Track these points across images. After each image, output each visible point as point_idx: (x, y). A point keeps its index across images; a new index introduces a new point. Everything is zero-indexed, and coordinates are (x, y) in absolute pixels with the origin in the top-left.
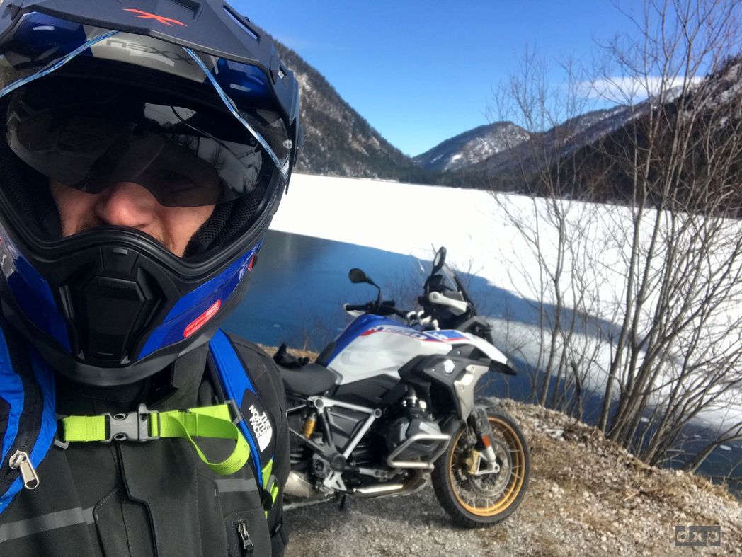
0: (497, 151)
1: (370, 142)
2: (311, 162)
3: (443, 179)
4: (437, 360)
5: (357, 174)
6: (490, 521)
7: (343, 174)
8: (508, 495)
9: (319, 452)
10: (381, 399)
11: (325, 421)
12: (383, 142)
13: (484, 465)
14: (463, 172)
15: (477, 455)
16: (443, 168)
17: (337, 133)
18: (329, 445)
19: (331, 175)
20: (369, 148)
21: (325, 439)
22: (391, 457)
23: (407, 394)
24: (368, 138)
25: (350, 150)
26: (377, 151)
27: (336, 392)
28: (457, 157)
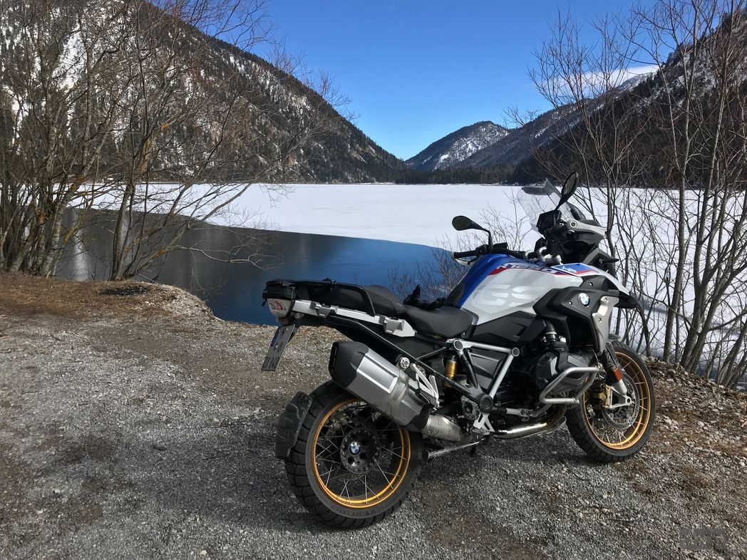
0: (479, 148)
1: (367, 150)
2: (316, 173)
3: (434, 177)
4: (572, 292)
5: (359, 180)
6: (625, 454)
7: (346, 181)
8: (637, 428)
9: (467, 395)
10: (519, 337)
11: (467, 362)
12: (379, 149)
13: (616, 399)
14: (452, 170)
15: (610, 389)
16: (433, 168)
17: (337, 145)
18: (475, 386)
19: (335, 183)
20: (366, 155)
21: (470, 381)
22: (543, 394)
23: (547, 329)
24: (365, 147)
25: (351, 159)
26: (374, 158)
27: (472, 333)
28: (445, 157)
